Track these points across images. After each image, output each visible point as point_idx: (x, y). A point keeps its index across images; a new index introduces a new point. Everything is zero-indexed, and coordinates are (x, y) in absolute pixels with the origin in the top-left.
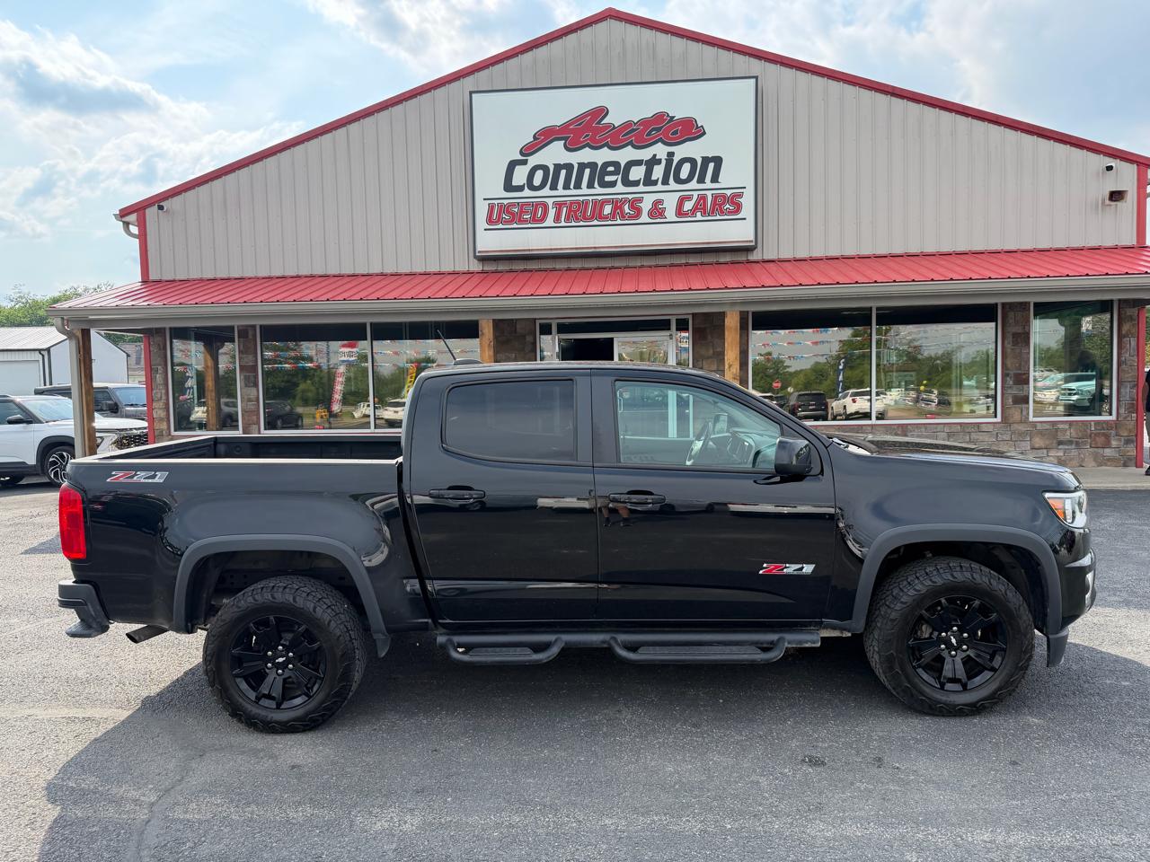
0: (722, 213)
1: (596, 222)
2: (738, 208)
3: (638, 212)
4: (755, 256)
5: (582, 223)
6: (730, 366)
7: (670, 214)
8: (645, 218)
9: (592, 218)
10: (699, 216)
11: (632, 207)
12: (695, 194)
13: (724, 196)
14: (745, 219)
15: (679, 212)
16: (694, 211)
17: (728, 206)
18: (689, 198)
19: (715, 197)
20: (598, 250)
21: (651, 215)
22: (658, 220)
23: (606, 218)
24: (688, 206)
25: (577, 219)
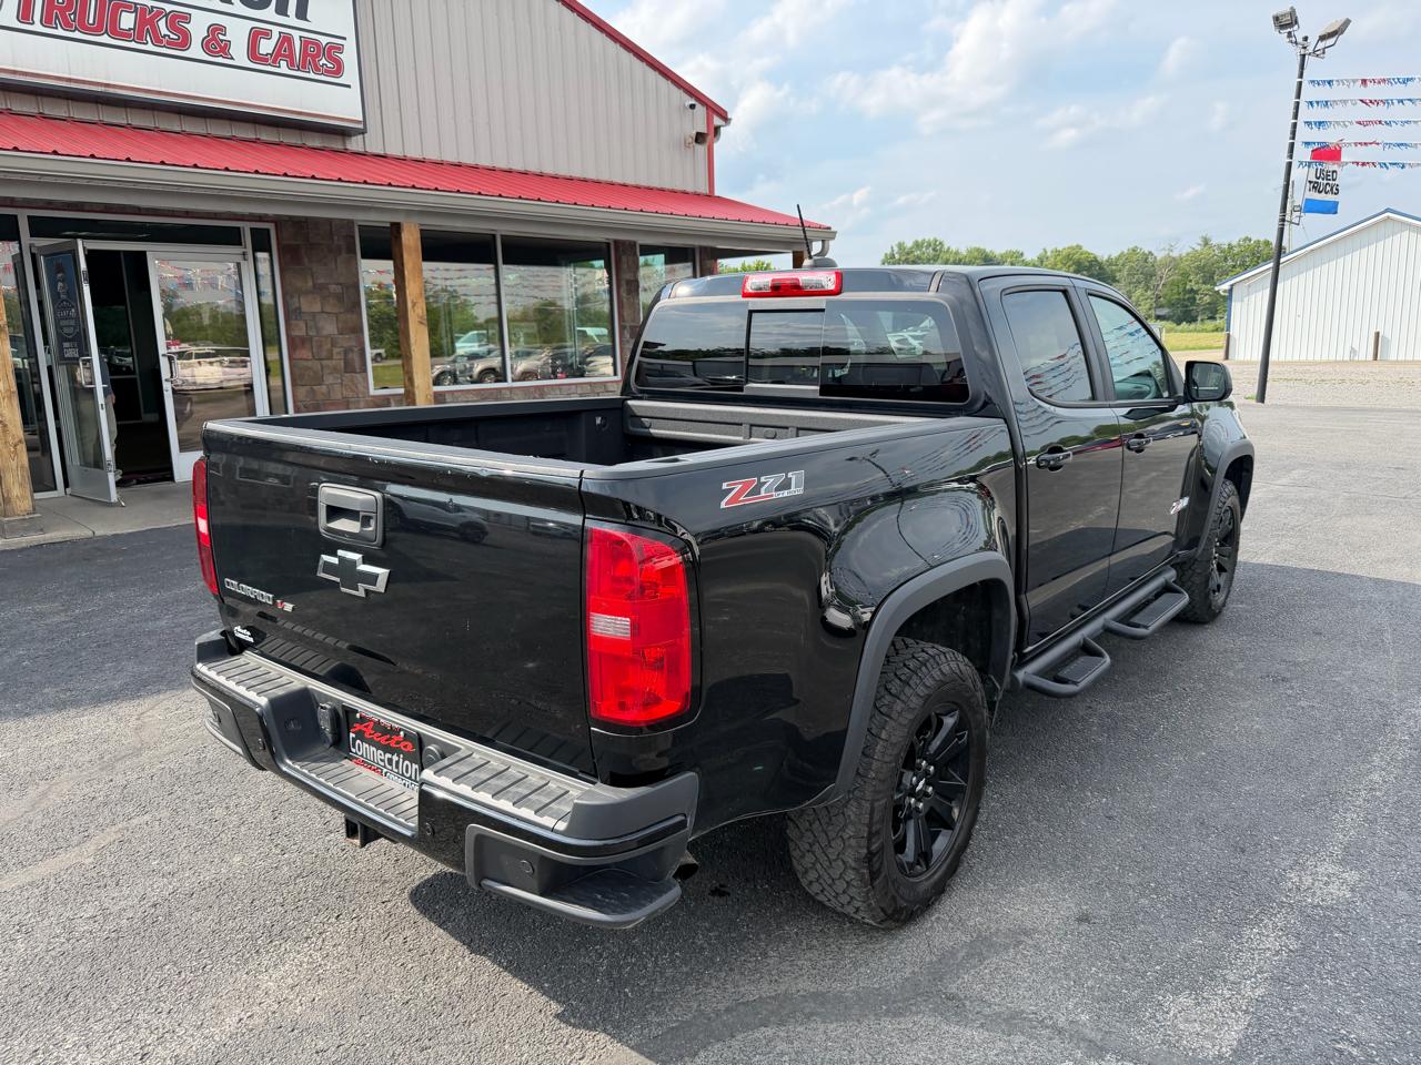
0: (317, 69)
1: (105, 39)
2: (338, 69)
3: (185, 41)
4: (355, 144)
5: (77, 35)
6: (414, 304)
7: (239, 52)
8: (196, 50)
9: (97, 30)
10: (284, 68)
11: (172, 26)
12: (276, 30)
13: (317, 44)
14: (349, 86)
15: (253, 53)
16: (276, 57)
17: (323, 61)
18: (267, 34)
19: (306, 43)
20: (111, 90)
21: (207, 45)
22: (220, 60)
23: (124, 35)
24: (266, 47)
25: (67, 26)
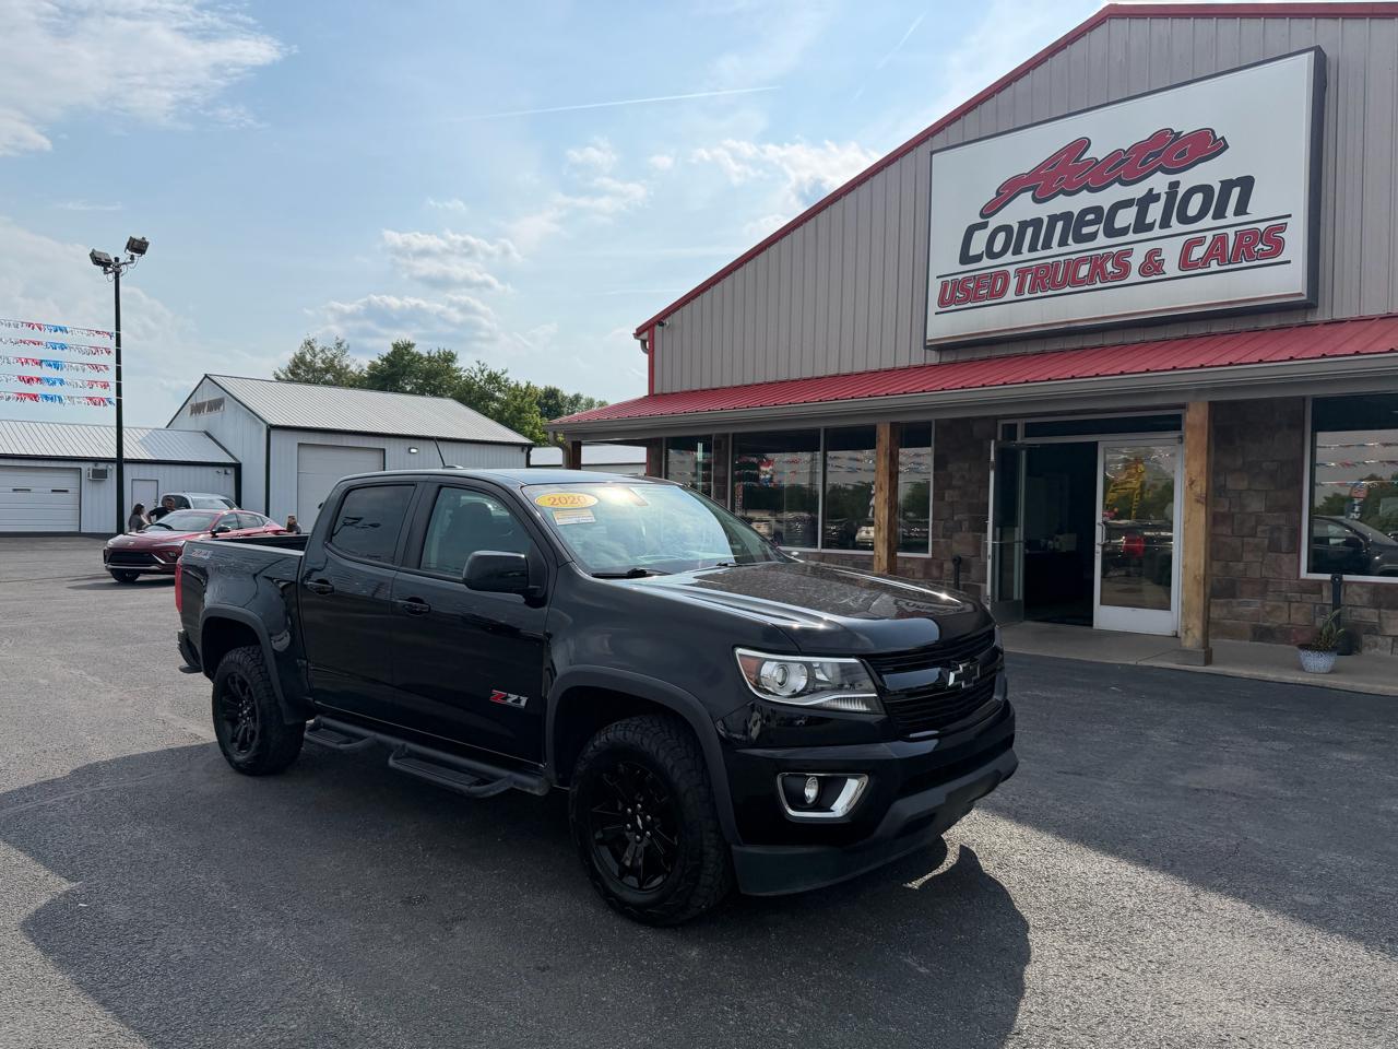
0: (1251, 257)
1: (1068, 289)
2: (1278, 246)
3: (1125, 270)
4: (1321, 315)
5: (1050, 292)
7: (1171, 267)
8: (1134, 276)
9: (1063, 285)
10: (1214, 266)
11: (1117, 264)
12: (1209, 236)
13: (1254, 232)
14: (1289, 262)
15: (1185, 262)
16: (1205, 261)
17: (1260, 246)
18: (1200, 242)
19: (1240, 236)
20: (1073, 325)
21: (1143, 271)
22: (1154, 278)
23: (1082, 282)
24: (1198, 253)
25: (1044, 289)
